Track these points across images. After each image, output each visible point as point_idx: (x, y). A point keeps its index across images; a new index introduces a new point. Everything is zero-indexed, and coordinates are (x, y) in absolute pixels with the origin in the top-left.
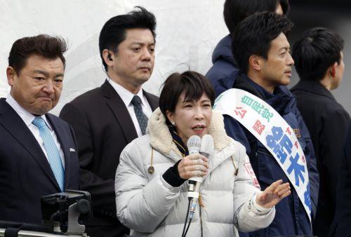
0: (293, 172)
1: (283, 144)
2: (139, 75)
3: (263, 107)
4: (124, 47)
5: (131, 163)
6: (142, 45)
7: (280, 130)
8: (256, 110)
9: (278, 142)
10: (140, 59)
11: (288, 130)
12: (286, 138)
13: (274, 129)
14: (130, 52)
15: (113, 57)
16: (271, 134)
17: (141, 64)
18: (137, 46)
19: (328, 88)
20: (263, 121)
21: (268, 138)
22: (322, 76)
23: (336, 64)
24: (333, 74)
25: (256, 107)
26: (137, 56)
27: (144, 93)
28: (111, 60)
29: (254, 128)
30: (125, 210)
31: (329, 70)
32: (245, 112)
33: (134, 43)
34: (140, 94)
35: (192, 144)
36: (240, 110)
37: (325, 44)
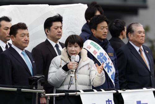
0: (107, 68)
1: (103, 58)
2: (57, 37)
3: (97, 46)
4: (52, 28)
5: (54, 64)
6: (58, 27)
7: (103, 54)
8: (95, 47)
9: (101, 58)
10: (58, 32)
11: (105, 54)
12: (105, 57)
13: (100, 53)
14: (54, 30)
15: (48, 31)
16: (99, 55)
17: (58, 33)
18: (56, 28)
19: (122, 39)
20: (97, 50)
21: (98, 56)
22: (119, 35)
23: (123, 31)
24: (122, 34)
25: (95, 46)
26: (56, 31)
27: (60, 43)
28: (48, 32)
29: (93, 53)
30: (50, 79)
31: (121, 33)
32: (90, 47)
33: (56, 27)
34: (58, 43)
35: (73, 58)
36: (89, 47)
37: (119, 25)
